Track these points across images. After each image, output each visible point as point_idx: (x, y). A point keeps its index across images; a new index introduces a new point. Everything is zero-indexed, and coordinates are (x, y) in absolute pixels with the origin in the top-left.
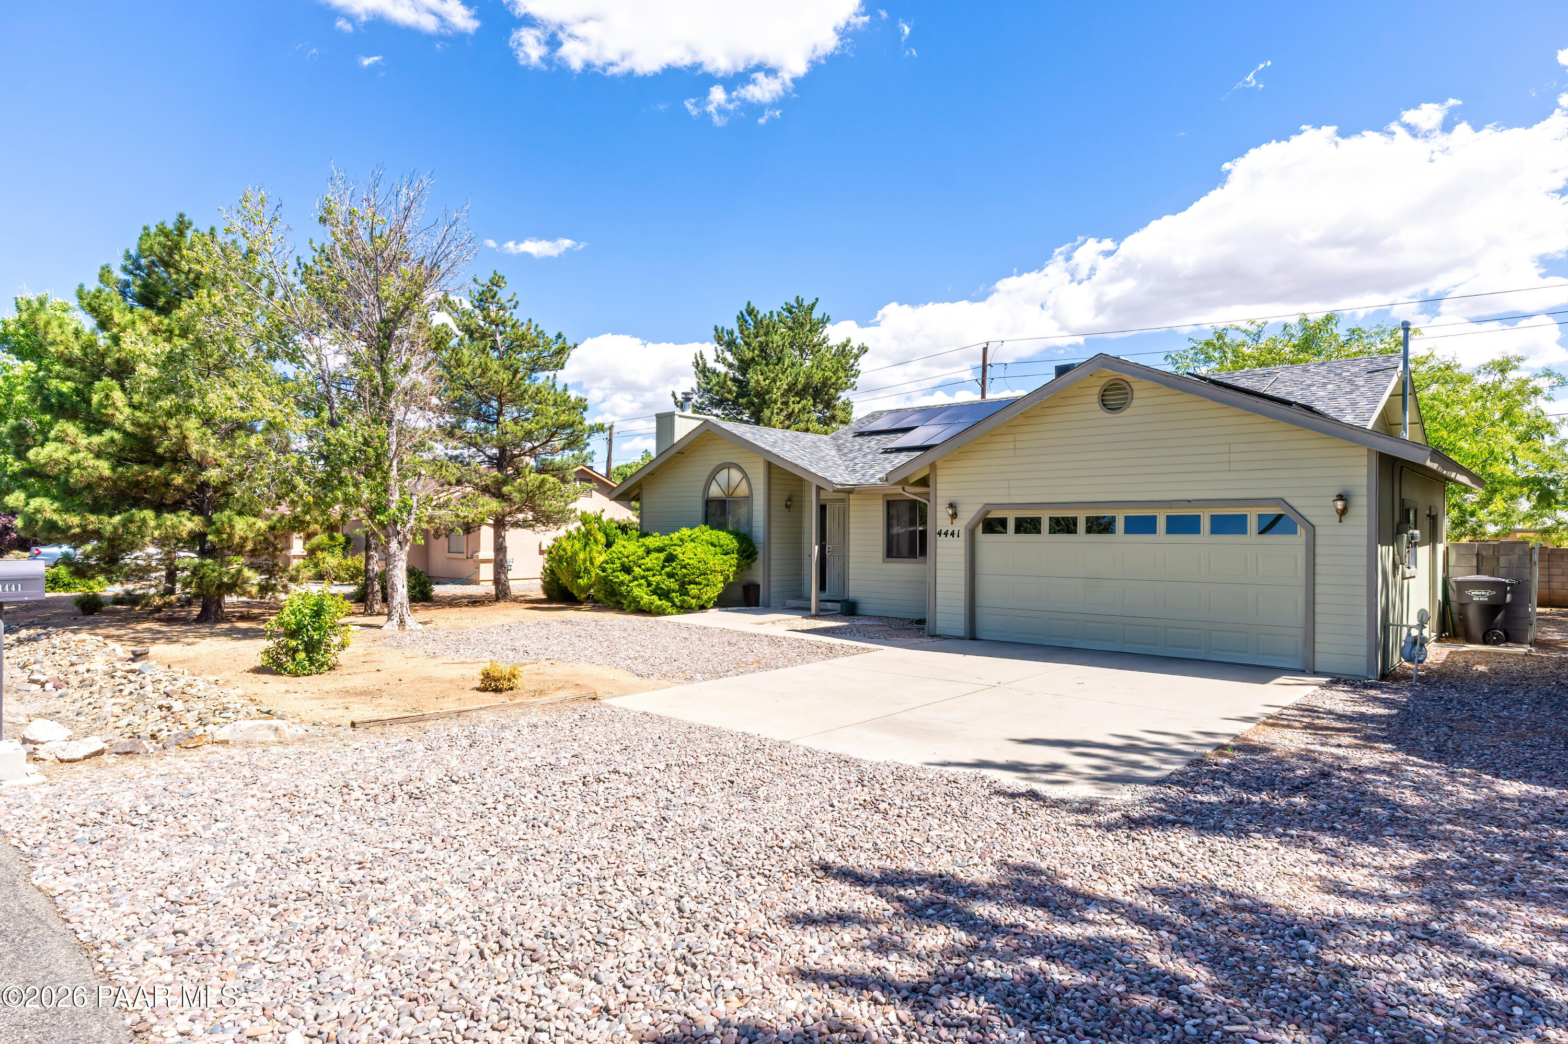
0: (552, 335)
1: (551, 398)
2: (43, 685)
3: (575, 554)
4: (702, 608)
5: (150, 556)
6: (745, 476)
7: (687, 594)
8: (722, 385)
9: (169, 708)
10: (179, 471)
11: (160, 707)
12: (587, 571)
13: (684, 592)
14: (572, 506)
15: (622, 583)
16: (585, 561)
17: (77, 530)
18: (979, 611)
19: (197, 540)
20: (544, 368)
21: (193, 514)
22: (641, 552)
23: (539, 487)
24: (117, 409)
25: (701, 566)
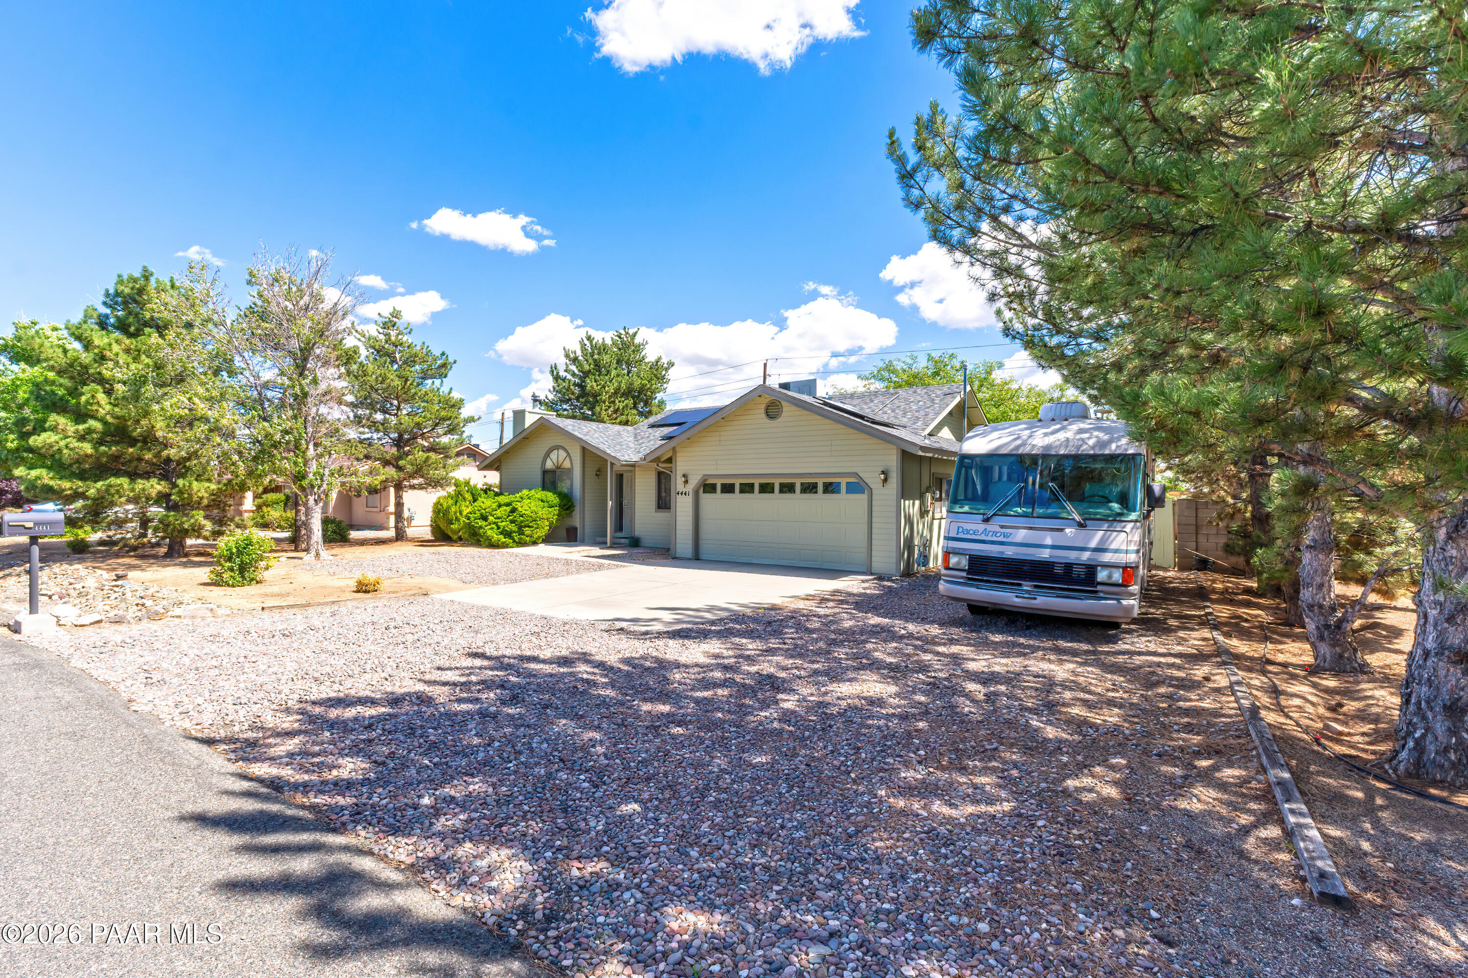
0: (437, 353)
1: (436, 399)
2: (50, 597)
3: (449, 508)
4: (535, 543)
5: (127, 511)
6: (568, 455)
7: (523, 534)
8: (568, 389)
9: (143, 605)
10: (149, 449)
11: (137, 605)
12: (457, 519)
13: (521, 532)
14: (451, 475)
15: (481, 527)
16: (455, 513)
17: (69, 492)
18: (702, 542)
19: (163, 499)
20: (433, 377)
21: (160, 480)
22: (494, 506)
23: (425, 462)
24: (100, 406)
25: (533, 515)
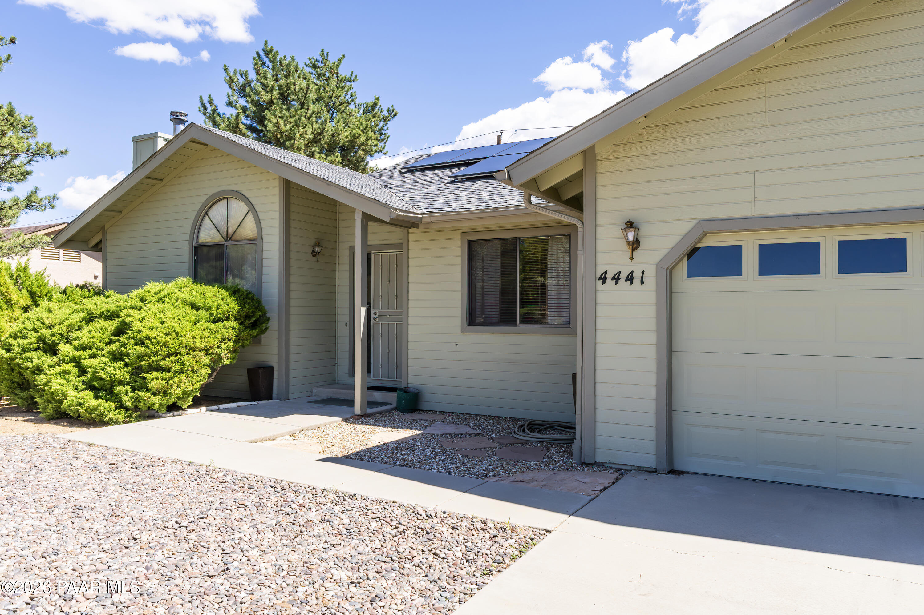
4: (174, 408)
6: (252, 208)
7: (144, 387)
13: (138, 384)
15: (38, 370)
25: (171, 341)
